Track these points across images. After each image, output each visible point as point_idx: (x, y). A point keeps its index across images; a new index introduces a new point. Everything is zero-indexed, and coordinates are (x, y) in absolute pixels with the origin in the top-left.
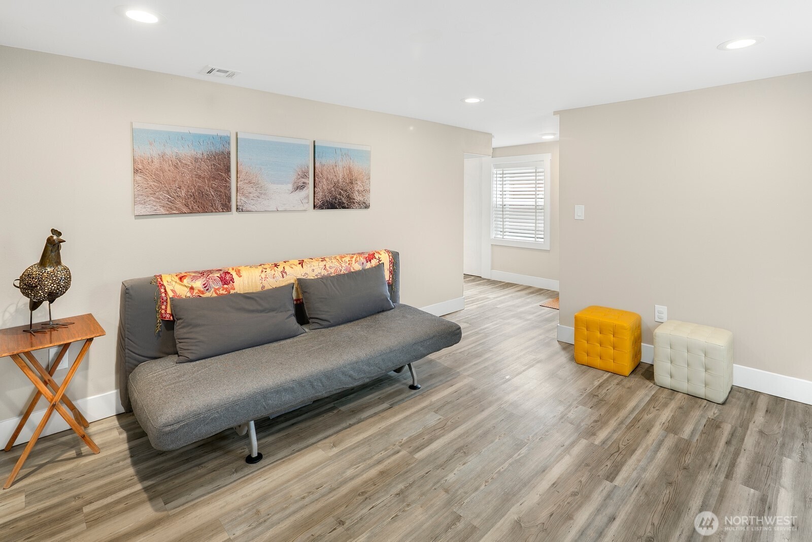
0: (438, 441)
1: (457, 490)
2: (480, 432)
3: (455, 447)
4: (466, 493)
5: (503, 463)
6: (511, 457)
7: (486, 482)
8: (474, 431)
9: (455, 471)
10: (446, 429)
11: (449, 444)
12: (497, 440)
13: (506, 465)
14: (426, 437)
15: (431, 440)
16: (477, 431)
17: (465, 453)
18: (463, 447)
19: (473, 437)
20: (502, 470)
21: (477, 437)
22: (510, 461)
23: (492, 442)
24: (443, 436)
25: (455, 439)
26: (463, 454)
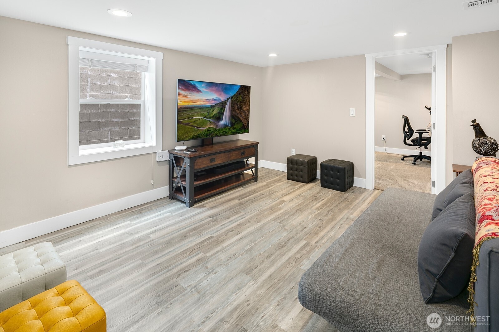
0: (297, 250)
1: (281, 230)
2: (272, 258)
3: (286, 247)
4: (278, 229)
5: (260, 241)
6: (256, 244)
7: (269, 233)
8: (276, 258)
9: (284, 236)
10: (294, 258)
11: (290, 249)
12: (262, 253)
13: (259, 240)
14: (304, 252)
15: (301, 250)
16: (274, 258)
17: (280, 245)
18: (281, 248)
19: (276, 254)
20: (261, 238)
21: (274, 254)
22: (256, 242)
23: (265, 252)
24: (295, 254)
25: (287, 252)
26: (281, 244)
